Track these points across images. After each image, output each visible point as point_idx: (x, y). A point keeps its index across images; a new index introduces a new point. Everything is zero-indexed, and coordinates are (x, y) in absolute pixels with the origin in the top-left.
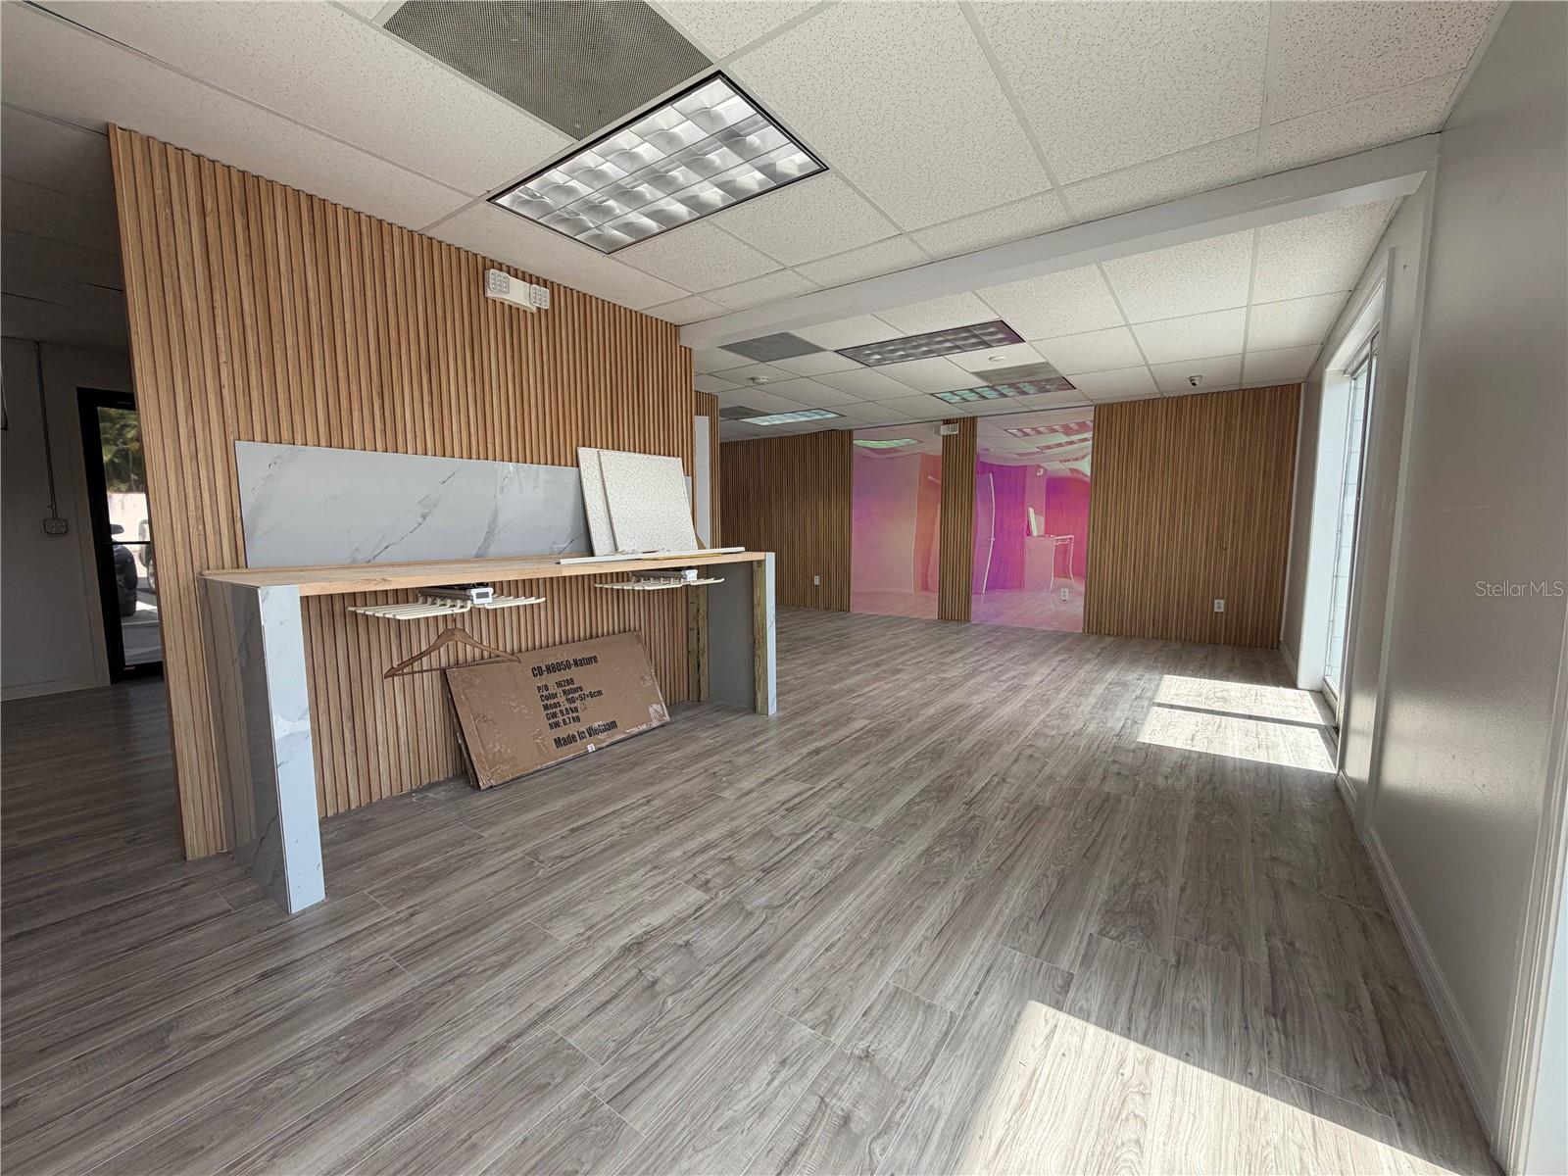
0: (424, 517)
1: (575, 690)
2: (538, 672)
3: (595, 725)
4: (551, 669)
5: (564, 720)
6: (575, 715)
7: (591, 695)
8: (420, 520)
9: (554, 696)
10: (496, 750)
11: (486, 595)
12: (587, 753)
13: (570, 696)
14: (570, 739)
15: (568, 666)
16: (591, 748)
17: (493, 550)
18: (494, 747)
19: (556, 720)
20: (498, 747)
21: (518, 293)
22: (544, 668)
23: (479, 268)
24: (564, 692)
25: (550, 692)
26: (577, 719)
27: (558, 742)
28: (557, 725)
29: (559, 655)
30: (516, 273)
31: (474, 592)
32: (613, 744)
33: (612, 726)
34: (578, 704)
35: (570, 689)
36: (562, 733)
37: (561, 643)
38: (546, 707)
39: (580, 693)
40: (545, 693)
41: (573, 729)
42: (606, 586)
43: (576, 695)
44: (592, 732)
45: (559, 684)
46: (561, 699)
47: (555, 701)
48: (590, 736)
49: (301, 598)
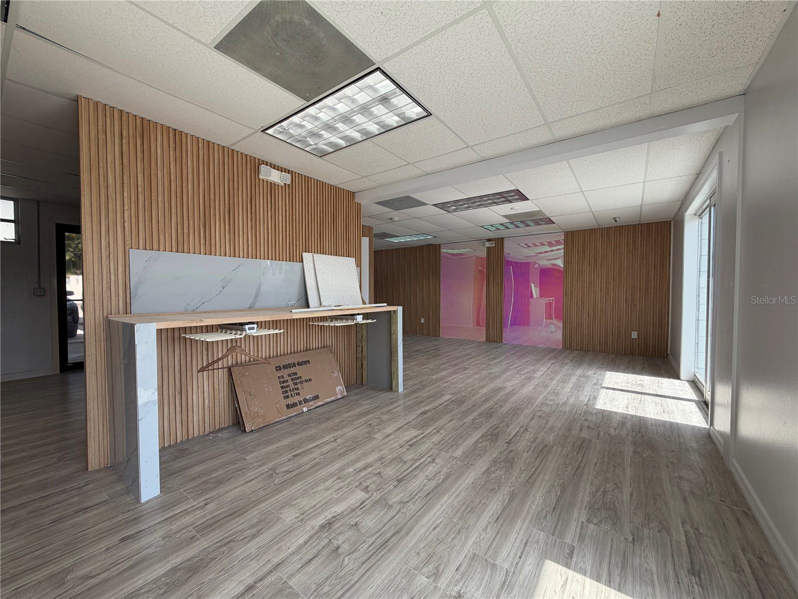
0: (223, 288)
1: (298, 378)
2: (278, 368)
3: (308, 397)
4: (286, 367)
5: (291, 394)
6: (297, 392)
7: (306, 381)
8: (221, 289)
9: (287, 381)
10: (255, 411)
11: (253, 328)
12: (303, 412)
13: (295, 382)
14: (295, 405)
15: (294, 365)
16: (305, 409)
17: (258, 305)
18: (254, 409)
19: (287, 394)
20: (256, 409)
21: (275, 177)
22: (282, 367)
23: (256, 164)
24: (292, 379)
25: (285, 379)
26: (298, 394)
27: (288, 406)
28: (288, 397)
29: (290, 360)
30: (274, 167)
31: (247, 327)
32: (317, 407)
33: (317, 397)
34: (299, 386)
35: (295, 378)
36: (290, 401)
37: (291, 353)
38: (282, 387)
39: (300, 380)
40: (282, 380)
41: (296, 399)
42: (316, 324)
43: (298, 381)
44: (306, 401)
45: (289, 375)
46: (290, 383)
47: (287, 384)
48: (305, 403)
49: (157, 330)
